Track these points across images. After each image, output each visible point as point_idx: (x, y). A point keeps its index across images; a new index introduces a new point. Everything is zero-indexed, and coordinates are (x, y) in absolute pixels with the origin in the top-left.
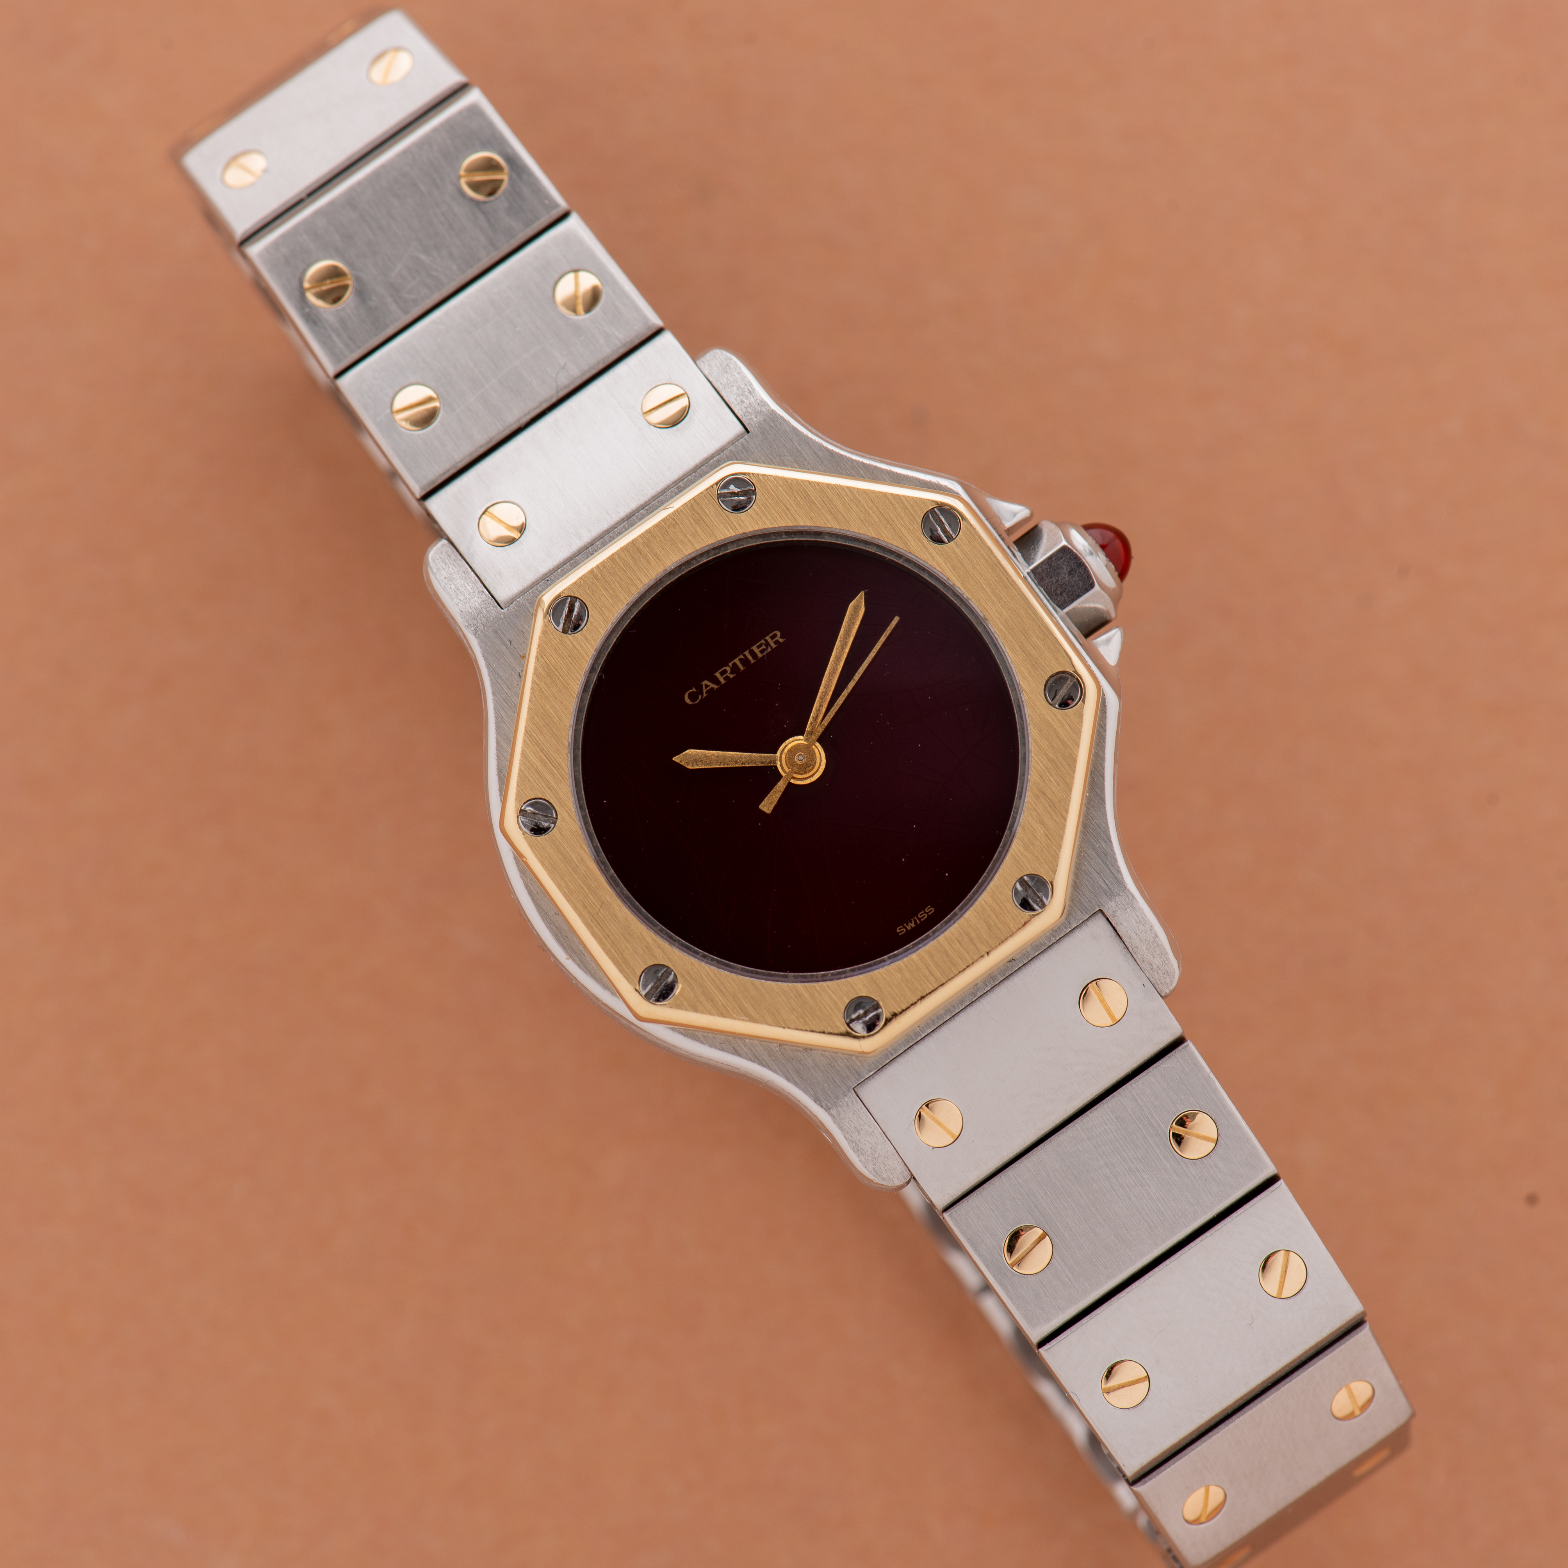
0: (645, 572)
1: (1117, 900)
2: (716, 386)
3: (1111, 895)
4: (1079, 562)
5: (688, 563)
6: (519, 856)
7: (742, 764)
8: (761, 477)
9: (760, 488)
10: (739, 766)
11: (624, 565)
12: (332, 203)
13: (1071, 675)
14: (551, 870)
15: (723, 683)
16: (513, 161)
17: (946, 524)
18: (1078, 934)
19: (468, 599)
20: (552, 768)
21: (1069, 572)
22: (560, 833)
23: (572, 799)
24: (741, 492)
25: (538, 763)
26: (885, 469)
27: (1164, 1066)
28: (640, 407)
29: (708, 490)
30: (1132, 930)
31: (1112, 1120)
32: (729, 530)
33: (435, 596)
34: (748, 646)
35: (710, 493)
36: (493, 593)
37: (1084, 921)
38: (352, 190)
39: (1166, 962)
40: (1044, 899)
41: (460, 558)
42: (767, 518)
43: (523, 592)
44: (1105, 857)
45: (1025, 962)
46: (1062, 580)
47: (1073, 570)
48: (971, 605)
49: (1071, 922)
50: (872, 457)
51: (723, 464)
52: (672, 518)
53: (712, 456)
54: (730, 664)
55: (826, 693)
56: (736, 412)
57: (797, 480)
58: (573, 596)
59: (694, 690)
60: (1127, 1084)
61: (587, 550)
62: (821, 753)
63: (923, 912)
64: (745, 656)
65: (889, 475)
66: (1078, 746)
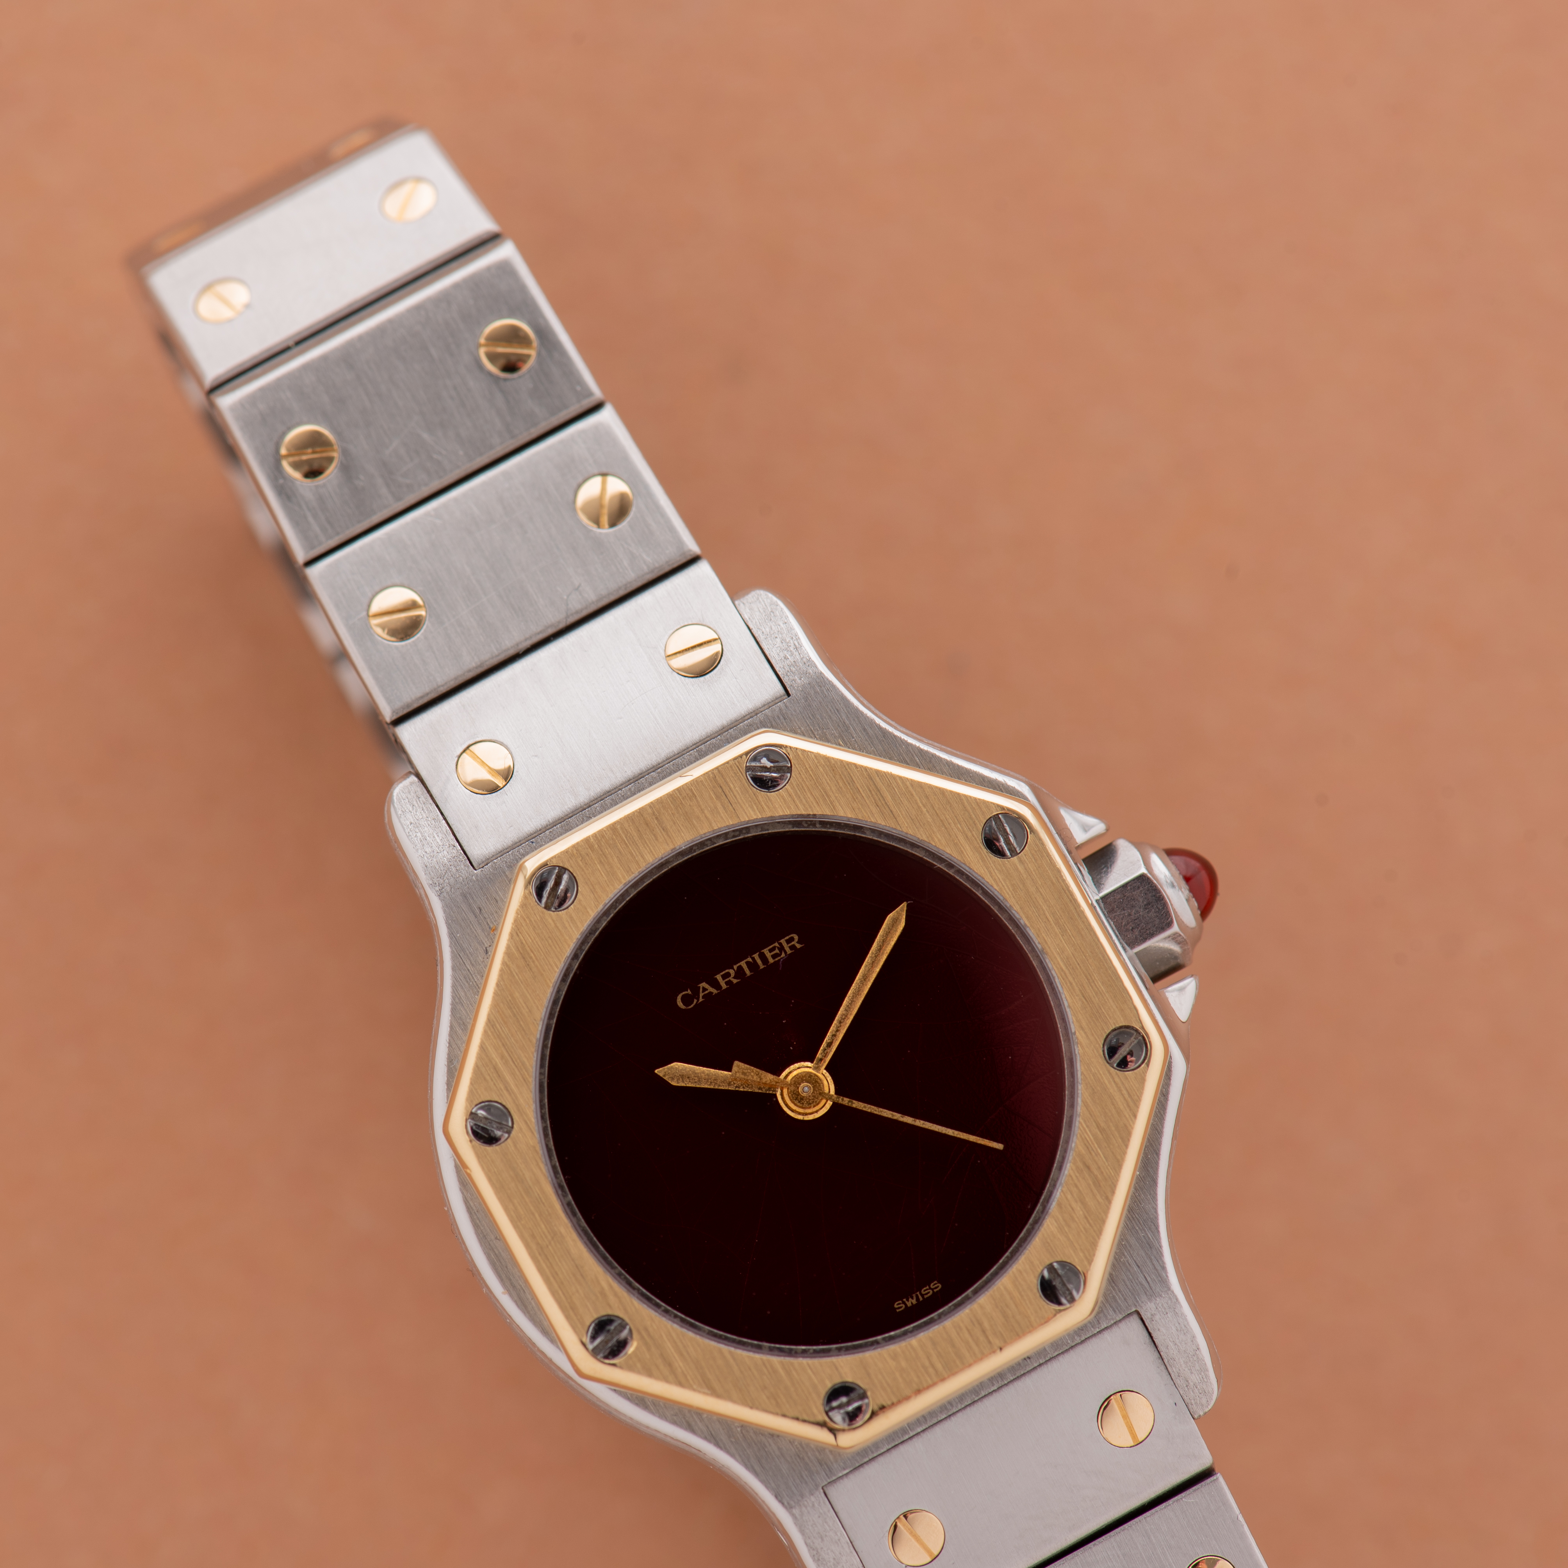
0: (650, 849)
1: (1157, 1302)
2: (756, 635)
3: (1151, 1295)
4: (1158, 895)
5: (702, 844)
6: (461, 1167)
7: (736, 1087)
8: (800, 753)
9: (797, 766)
10: (732, 1089)
11: (626, 837)
12: (324, 358)
13: (1137, 1030)
14: (499, 1189)
15: (723, 988)
16: (545, 334)
17: (1011, 835)
18: (1106, 1335)
19: (435, 852)
20: (514, 1067)
21: (1145, 905)
22: (515, 1146)
23: (533, 1107)
24: (774, 767)
25: (498, 1061)
26: (944, 759)
27: (1186, 1500)
28: (664, 648)
29: (736, 761)
30: (1171, 1339)
31: (1118, 1556)
32: (754, 810)
33: (395, 842)
34: (759, 949)
35: (738, 765)
36: (465, 848)
37: (1117, 1322)
38: (350, 344)
39: (1205, 1380)
40: (1074, 1293)
41: (431, 801)
42: (801, 801)
43: (502, 853)
44: (1149, 1249)
45: (1041, 1362)
46: (1135, 914)
47: (1150, 904)
48: (1029, 935)
49: (1100, 1322)
50: (930, 742)
51: (755, 730)
52: (689, 789)
53: (743, 719)
54: (735, 967)
55: (845, 1017)
56: (777, 669)
57: (841, 761)
58: (561, 867)
59: (689, 992)
60: (1141, 1516)
61: (583, 812)
62: (830, 1086)
63: (928, 1287)
64: (753, 959)
65: (949, 766)
66: (1135, 1116)
